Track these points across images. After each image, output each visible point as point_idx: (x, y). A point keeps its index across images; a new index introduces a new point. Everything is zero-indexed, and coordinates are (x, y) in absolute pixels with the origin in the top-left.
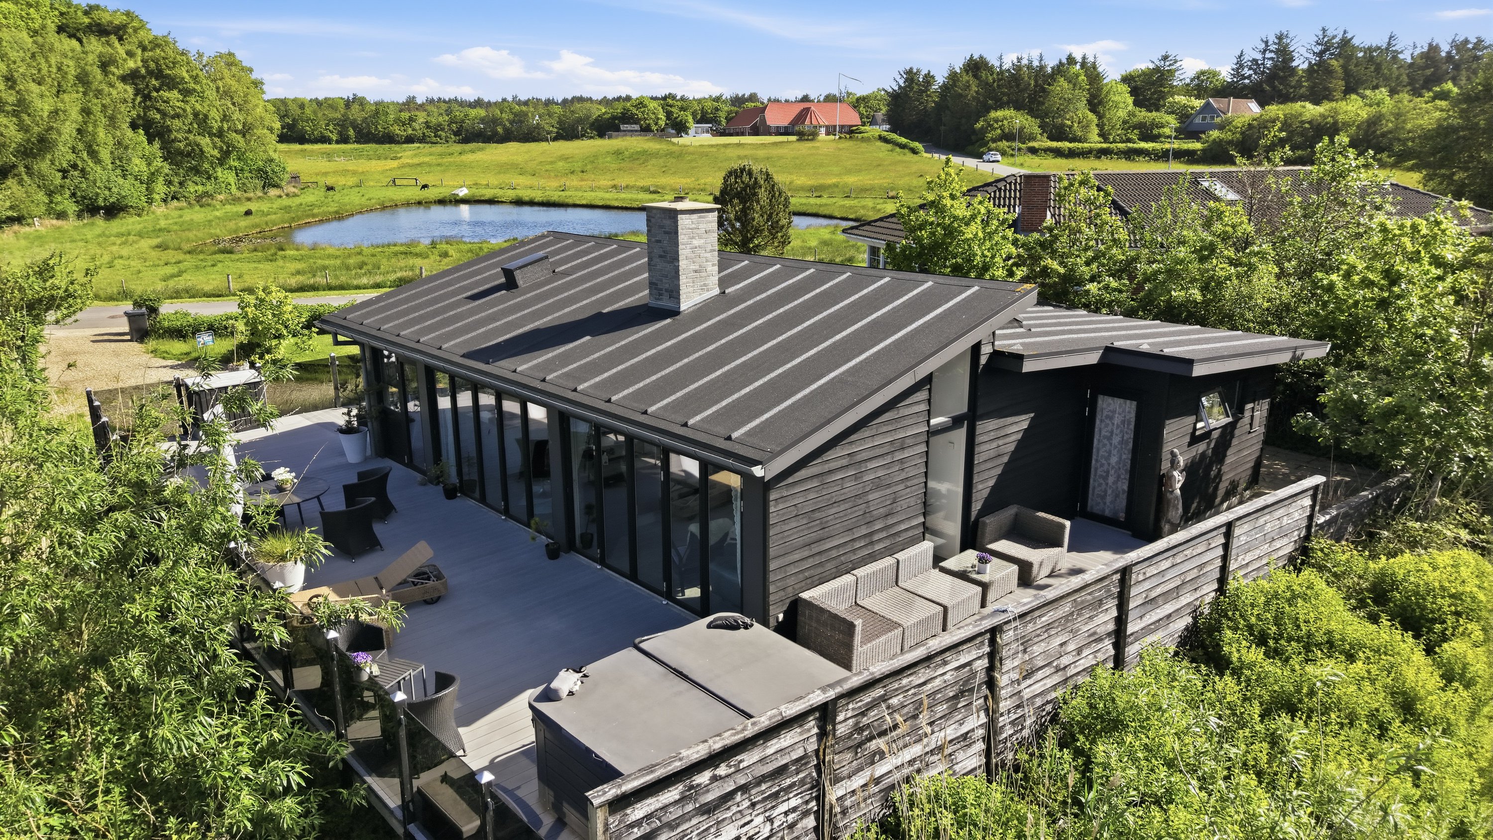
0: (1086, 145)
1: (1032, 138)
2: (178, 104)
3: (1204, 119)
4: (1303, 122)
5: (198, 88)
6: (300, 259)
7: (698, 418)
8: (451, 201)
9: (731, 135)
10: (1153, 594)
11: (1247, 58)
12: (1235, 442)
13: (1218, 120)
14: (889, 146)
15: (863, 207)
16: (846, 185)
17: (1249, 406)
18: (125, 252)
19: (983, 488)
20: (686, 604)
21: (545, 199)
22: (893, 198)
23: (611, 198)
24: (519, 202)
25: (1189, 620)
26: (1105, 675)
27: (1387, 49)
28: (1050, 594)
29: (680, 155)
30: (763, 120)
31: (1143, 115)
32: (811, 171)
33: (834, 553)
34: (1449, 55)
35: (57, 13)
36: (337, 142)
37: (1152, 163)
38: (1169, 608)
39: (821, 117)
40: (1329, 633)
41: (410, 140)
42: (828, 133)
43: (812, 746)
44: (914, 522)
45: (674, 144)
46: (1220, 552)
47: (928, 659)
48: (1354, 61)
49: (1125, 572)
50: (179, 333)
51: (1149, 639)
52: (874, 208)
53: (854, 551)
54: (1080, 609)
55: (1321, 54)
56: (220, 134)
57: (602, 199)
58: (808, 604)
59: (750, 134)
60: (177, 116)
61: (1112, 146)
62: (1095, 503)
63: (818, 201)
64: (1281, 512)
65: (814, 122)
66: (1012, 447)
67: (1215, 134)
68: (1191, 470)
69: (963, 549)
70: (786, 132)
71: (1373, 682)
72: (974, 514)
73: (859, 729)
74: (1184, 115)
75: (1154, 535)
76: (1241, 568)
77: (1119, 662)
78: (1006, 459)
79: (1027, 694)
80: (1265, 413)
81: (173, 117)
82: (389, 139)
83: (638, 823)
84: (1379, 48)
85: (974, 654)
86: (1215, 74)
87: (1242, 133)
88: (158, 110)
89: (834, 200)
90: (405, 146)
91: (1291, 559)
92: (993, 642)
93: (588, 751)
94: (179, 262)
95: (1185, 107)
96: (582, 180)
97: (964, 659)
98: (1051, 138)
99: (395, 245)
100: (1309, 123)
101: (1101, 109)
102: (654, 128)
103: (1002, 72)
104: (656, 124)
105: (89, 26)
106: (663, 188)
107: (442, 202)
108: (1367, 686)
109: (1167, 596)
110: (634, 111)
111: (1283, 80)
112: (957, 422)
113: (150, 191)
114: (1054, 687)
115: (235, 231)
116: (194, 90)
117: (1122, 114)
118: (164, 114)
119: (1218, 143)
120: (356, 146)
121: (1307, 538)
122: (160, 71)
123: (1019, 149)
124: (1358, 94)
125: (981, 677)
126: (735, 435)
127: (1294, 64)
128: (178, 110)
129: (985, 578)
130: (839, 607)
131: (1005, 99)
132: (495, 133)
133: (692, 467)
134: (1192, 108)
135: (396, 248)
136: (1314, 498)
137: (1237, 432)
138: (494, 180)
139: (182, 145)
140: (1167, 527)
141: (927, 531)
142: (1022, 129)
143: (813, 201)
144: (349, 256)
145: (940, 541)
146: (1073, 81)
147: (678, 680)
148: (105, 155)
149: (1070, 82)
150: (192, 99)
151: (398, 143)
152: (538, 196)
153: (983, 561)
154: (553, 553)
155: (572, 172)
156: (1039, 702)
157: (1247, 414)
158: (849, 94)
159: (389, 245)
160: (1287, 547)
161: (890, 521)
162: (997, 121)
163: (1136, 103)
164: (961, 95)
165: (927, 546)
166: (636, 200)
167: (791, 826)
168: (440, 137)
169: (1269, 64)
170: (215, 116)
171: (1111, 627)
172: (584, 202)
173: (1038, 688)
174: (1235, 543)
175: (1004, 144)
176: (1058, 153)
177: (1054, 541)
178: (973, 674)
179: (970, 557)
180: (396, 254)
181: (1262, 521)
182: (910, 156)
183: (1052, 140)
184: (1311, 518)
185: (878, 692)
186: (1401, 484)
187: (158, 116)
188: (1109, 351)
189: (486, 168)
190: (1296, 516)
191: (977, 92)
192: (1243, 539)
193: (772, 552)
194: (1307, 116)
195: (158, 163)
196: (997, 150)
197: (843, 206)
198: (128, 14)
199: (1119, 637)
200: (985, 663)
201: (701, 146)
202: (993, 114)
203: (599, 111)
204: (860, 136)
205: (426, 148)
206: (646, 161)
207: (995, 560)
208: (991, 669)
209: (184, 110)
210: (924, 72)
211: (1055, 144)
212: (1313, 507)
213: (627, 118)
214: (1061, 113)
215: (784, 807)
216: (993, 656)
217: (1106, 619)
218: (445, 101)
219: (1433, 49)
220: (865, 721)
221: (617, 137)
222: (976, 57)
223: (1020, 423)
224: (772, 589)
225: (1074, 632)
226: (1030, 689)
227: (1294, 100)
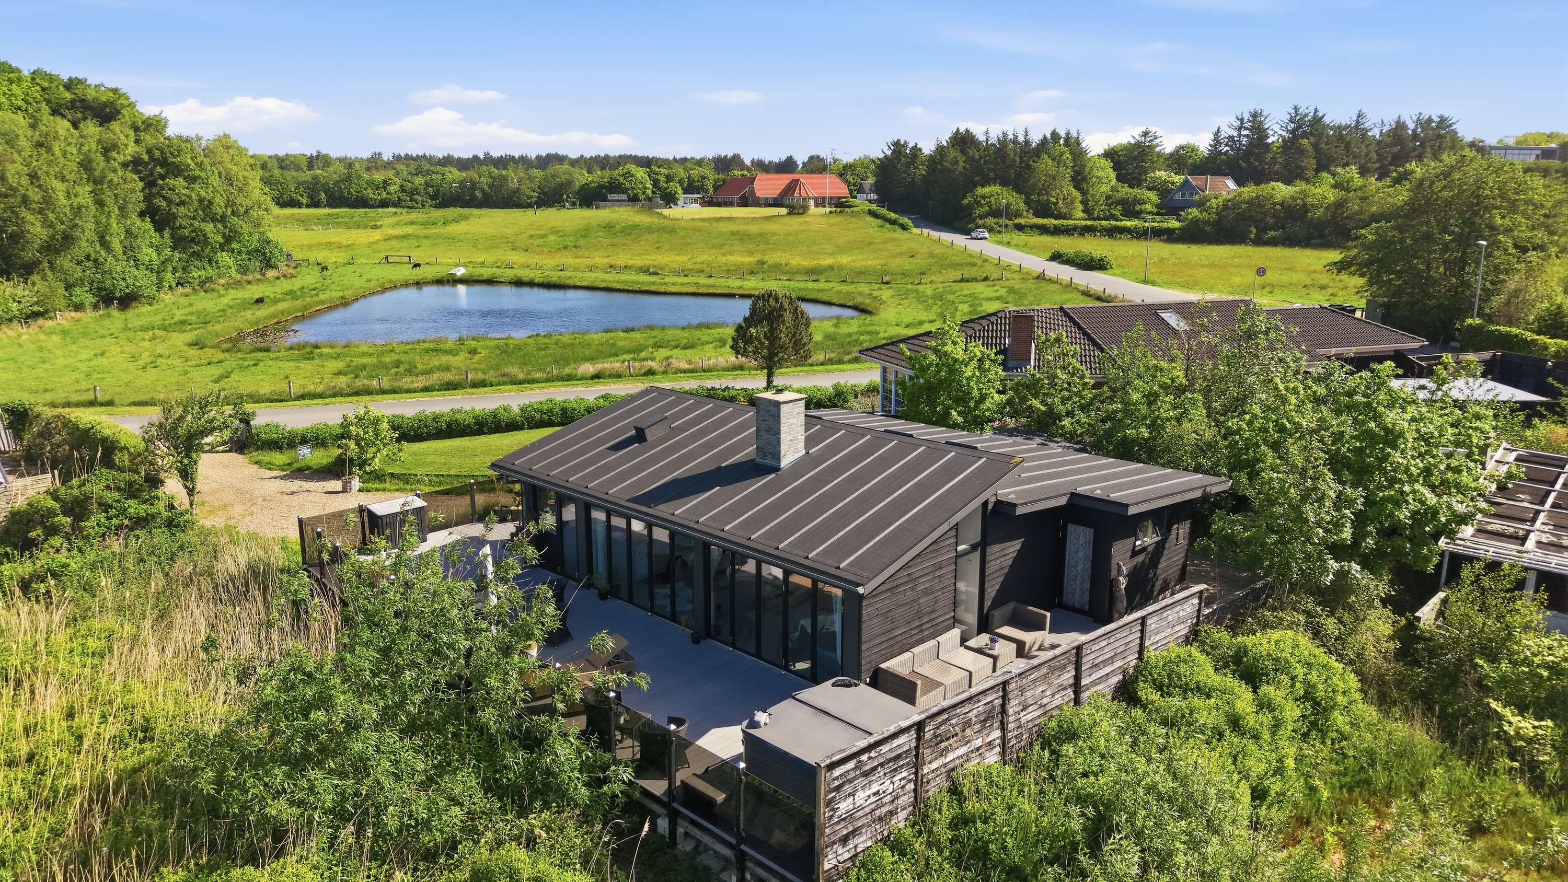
0: (1071, 222)
1: (1018, 214)
2: (184, 192)
3: (1183, 195)
4: (1275, 204)
5: (203, 174)
6: (337, 357)
7: (814, 553)
8: (448, 281)
9: (719, 205)
10: (1097, 661)
11: (1223, 135)
12: (1166, 552)
13: (1196, 198)
14: (879, 221)
15: (860, 294)
16: (841, 267)
17: (1175, 526)
18: (160, 349)
19: (991, 592)
20: (799, 673)
21: (545, 281)
22: (887, 283)
23: (611, 279)
24: (518, 283)
25: (1121, 677)
26: (1069, 710)
27: (1356, 127)
28: (1035, 662)
29: (671, 230)
30: (753, 192)
31: (1125, 191)
32: (804, 249)
33: (899, 639)
34: (1415, 136)
35: (38, 88)
36: (308, 206)
37: (1135, 241)
38: (1107, 670)
39: (811, 186)
40: (1198, 682)
41: (384, 204)
42: (817, 205)
43: (913, 744)
44: (948, 616)
45: (665, 217)
46: (1138, 634)
47: (970, 699)
48: (1325, 139)
49: (1079, 648)
50: (275, 445)
51: (1093, 690)
52: (870, 295)
53: (911, 637)
54: (1053, 670)
55: (1293, 132)
56: (223, 219)
57: (603, 281)
58: (885, 671)
59: (740, 205)
60: (182, 203)
61: (1096, 223)
62: (1068, 599)
63: (815, 285)
64: (1178, 608)
65: (803, 194)
66: (1010, 562)
67: (1194, 212)
68: (1131, 576)
69: (979, 633)
70: (776, 203)
71: (1218, 709)
72: (986, 608)
73: (936, 736)
74: (1164, 190)
75: (1110, 621)
76: (1153, 644)
77: (1077, 701)
78: (1006, 571)
79: (1023, 720)
80: (1188, 530)
81: (178, 205)
82: (362, 203)
83: (836, 779)
84: (1347, 126)
85: (994, 696)
86: (1194, 149)
87: (1218, 213)
88: (165, 198)
89: (831, 285)
90: (380, 210)
91: (1187, 637)
92: (1004, 690)
93: (786, 753)
94: (221, 362)
95: (1166, 182)
96: (577, 257)
97: (989, 699)
98: (1037, 215)
99: (424, 342)
100: (1282, 204)
101: (1084, 185)
102: (642, 197)
103: (987, 148)
104: (644, 193)
105: (73, 101)
106: (662, 269)
107: (439, 282)
108: (1214, 712)
109: (1105, 663)
110: (622, 180)
111: (1259, 157)
112: (974, 548)
113: (160, 281)
114: (1039, 717)
115: (256, 323)
116: (199, 177)
117: (1104, 188)
118: (169, 201)
119: (1195, 222)
120: (327, 211)
121: (1197, 624)
122: (165, 159)
123: (1006, 226)
124: (1329, 172)
125: (998, 709)
126: (842, 566)
127: (1270, 141)
128: (183, 198)
129: (995, 653)
130: (904, 672)
131: (992, 175)
132: (474, 198)
133: (778, 573)
134: (1173, 184)
135: (426, 345)
136: (1200, 598)
137: (1167, 546)
138: (489, 257)
139: (186, 232)
140: (1116, 615)
141: (956, 621)
142: (1008, 205)
143: (810, 285)
144: (383, 353)
145: (964, 628)
146: (1058, 160)
147: (824, 716)
148: (117, 246)
149: (1054, 159)
150: (197, 186)
151: (372, 207)
152: (537, 276)
153: (993, 641)
154: (696, 640)
155: (566, 248)
156: (1030, 725)
157: (1174, 532)
158: (835, 160)
159: (418, 342)
160: (1183, 630)
161: (933, 616)
162: (984, 197)
163: (1119, 179)
164: (949, 170)
165: (955, 633)
166: (638, 283)
167: (903, 787)
168: (416, 201)
169: (1244, 141)
170: (219, 201)
171: (1071, 681)
172: (585, 284)
173: (1030, 717)
174: (1148, 629)
175: (991, 221)
176: (1044, 230)
177: (1040, 627)
178: (994, 708)
179: (984, 639)
180: (427, 351)
181: (1165, 615)
182: (899, 234)
183: (1038, 217)
184: (1199, 611)
185: (945, 716)
186: (1265, 586)
187: (164, 204)
188: (1073, 495)
189: (475, 243)
190: (1189, 610)
191: (964, 168)
192: (1153, 626)
193: (864, 638)
194: (1278, 198)
195: (168, 252)
196: (984, 227)
197: (839, 292)
198: (115, 91)
199: (1077, 687)
200: (999, 701)
201: (693, 220)
202: (980, 191)
203: (582, 177)
204: (850, 210)
205: (404, 215)
206: (640, 235)
207: (1001, 641)
208: (1003, 706)
209: (190, 197)
210: (911, 145)
211: (1040, 221)
212: (1200, 604)
213: (614, 187)
214: (1046, 190)
215: (899, 777)
216: (1005, 698)
217: (1068, 677)
218: (412, 158)
219: (1400, 126)
220: (939, 732)
221: (604, 207)
222: (962, 130)
223: (1015, 546)
224: (863, 662)
225: (1050, 684)
226: (1026, 717)
227: (1269, 180)
